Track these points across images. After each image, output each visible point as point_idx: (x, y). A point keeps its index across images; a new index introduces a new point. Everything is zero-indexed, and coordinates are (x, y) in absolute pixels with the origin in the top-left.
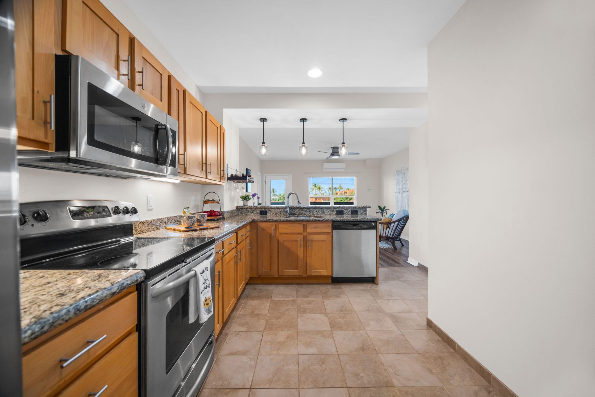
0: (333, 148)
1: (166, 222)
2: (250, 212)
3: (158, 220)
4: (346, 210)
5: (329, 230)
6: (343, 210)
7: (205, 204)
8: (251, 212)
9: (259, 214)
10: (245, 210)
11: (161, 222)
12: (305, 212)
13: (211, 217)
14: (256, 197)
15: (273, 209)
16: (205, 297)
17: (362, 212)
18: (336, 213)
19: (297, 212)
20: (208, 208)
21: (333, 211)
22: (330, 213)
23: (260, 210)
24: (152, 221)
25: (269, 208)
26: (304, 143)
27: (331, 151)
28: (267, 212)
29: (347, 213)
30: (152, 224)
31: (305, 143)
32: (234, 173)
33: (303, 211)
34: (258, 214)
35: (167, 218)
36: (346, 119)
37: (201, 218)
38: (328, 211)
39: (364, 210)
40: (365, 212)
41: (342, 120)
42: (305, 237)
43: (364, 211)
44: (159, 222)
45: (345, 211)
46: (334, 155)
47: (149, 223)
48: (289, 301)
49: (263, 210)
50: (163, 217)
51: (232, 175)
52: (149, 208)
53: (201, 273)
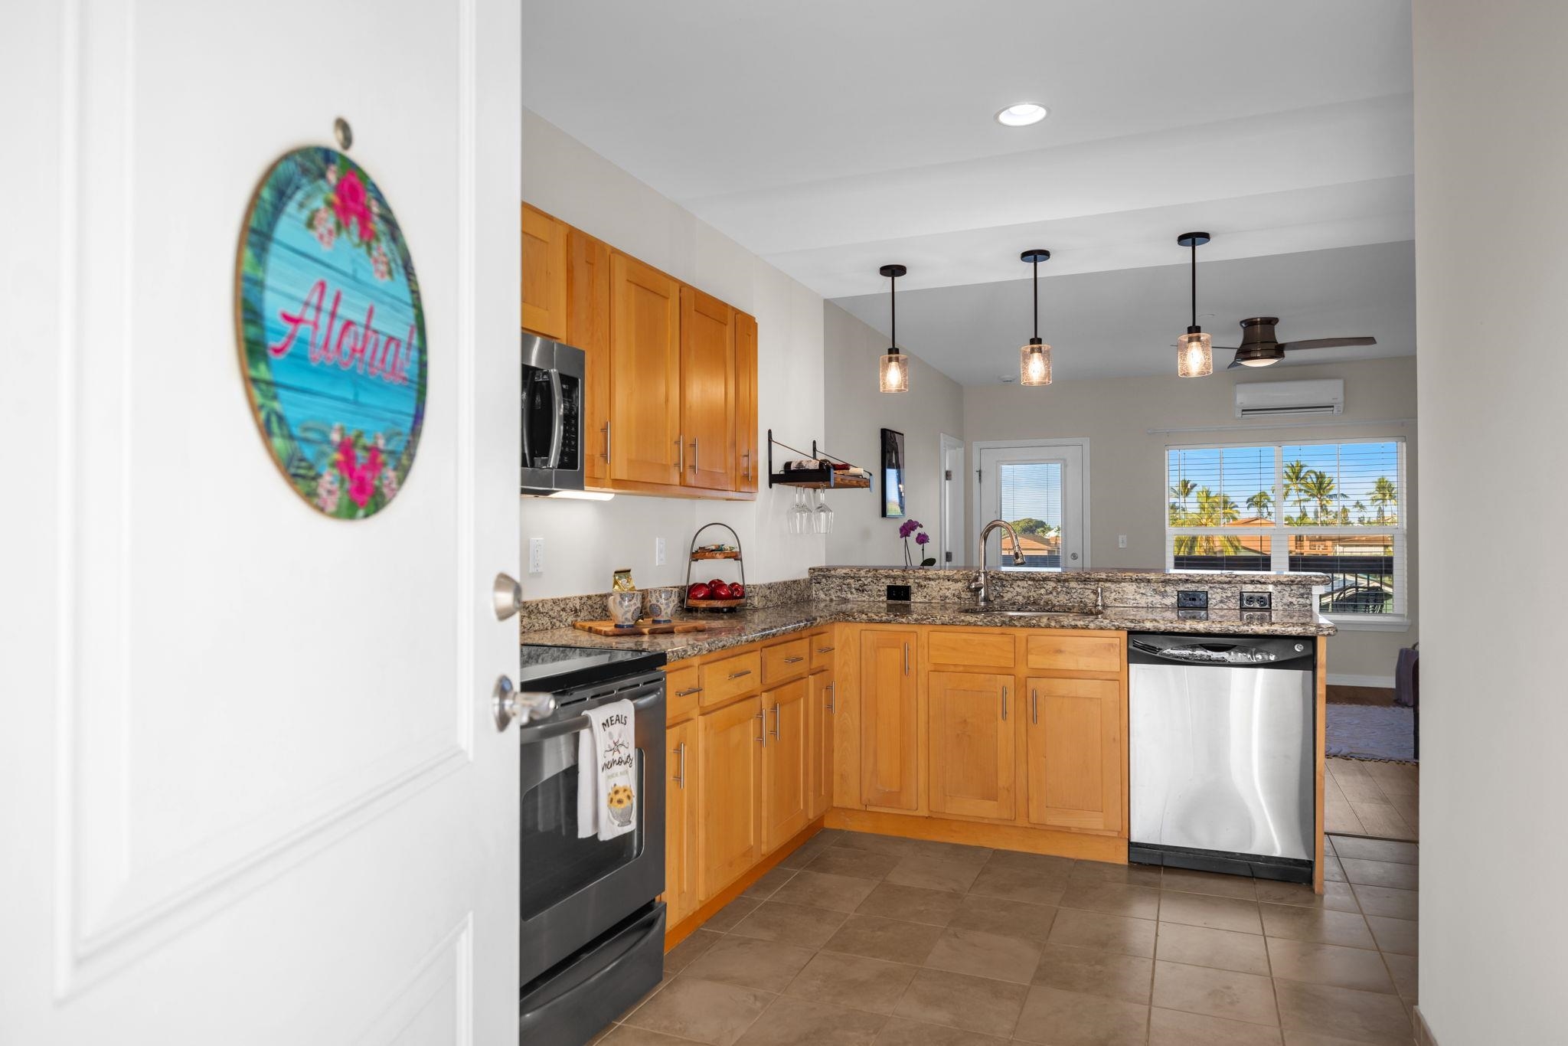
0: (1249, 324)
1: (576, 610)
2: (853, 590)
3: (555, 602)
4: (1219, 590)
5: (1114, 661)
6: (1206, 588)
7: (697, 560)
8: (857, 590)
9: (885, 598)
10: (838, 581)
11: (564, 610)
12: (1051, 593)
13: (712, 602)
14: (914, 534)
15: (932, 582)
16: (615, 785)
17: (1290, 600)
18: (1174, 600)
19: (1018, 594)
20: (705, 572)
21: (1164, 594)
22: (1150, 599)
23: (889, 582)
24: (540, 605)
25: (918, 578)
26: (1036, 341)
27: (1237, 340)
28: (914, 589)
29: (1221, 602)
30: (540, 612)
31: (1039, 341)
32: (795, 459)
33: (1043, 591)
34: (879, 596)
35: (581, 598)
36: (1205, 236)
37: (661, 600)
38: (1143, 592)
39: (1302, 591)
40: (1302, 601)
41: (1190, 240)
42: (1021, 685)
43: (1302, 596)
44: (557, 608)
45: (1215, 597)
46: (1253, 355)
47: (531, 608)
48: (938, 893)
49: (899, 583)
50: (569, 596)
51: (788, 465)
52: (532, 570)
53: (603, 724)
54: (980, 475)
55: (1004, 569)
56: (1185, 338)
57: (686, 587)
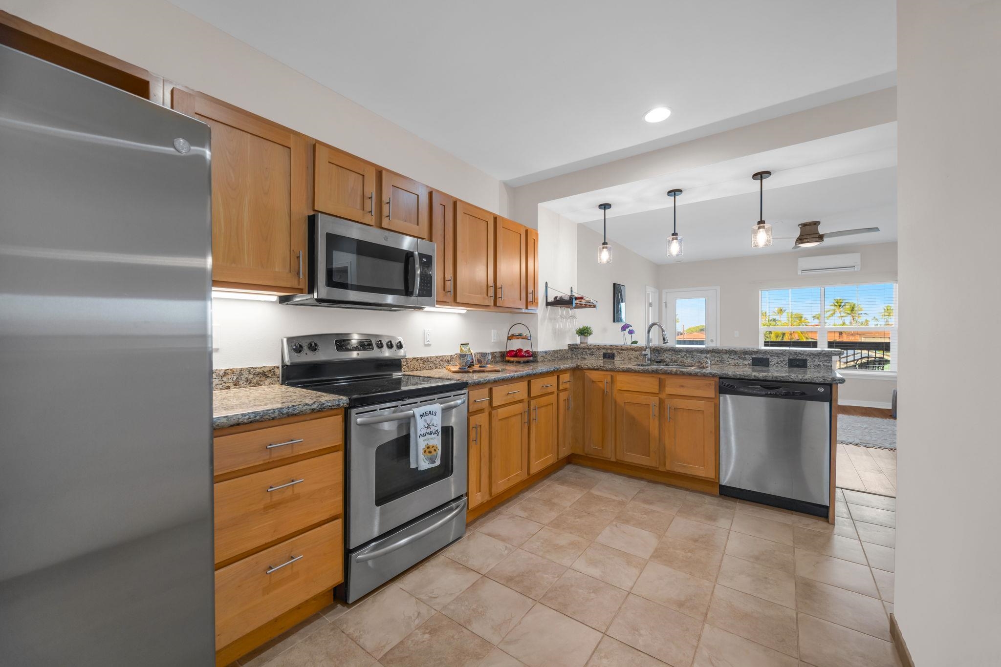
0: (804, 225)
1: (448, 361)
2: (588, 354)
3: (437, 357)
4: (776, 357)
5: (711, 393)
6: (768, 356)
7: (510, 340)
8: (590, 354)
9: (602, 358)
10: (581, 350)
11: (442, 360)
12: (683, 357)
13: (515, 358)
14: (627, 330)
15: (625, 351)
16: (427, 444)
17: (818, 363)
18: (750, 362)
19: (667, 357)
20: (515, 345)
21: (744, 359)
22: (737, 361)
23: (604, 351)
24: (429, 358)
25: (618, 349)
26: (675, 234)
27: (797, 234)
28: (616, 354)
29: (777, 363)
30: (429, 361)
31: (677, 234)
32: (559, 295)
33: (679, 356)
34: (600, 357)
35: (451, 356)
36: (767, 173)
37: (482, 357)
38: (733, 357)
39: (826, 359)
40: (826, 364)
41: (759, 176)
42: (661, 402)
43: (826, 361)
44: (438, 360)
45: (773, 360)
46: (805, 241)
47: (424, 360)
48: (614, 501)
49: (609, 351)
50: (444, 355)
51: (556, 298)
52: (427, 343)
53: (421, 415)
54: (666, 304)
55: (678, 346)
56: (756, 227)
57: (505, 352)
